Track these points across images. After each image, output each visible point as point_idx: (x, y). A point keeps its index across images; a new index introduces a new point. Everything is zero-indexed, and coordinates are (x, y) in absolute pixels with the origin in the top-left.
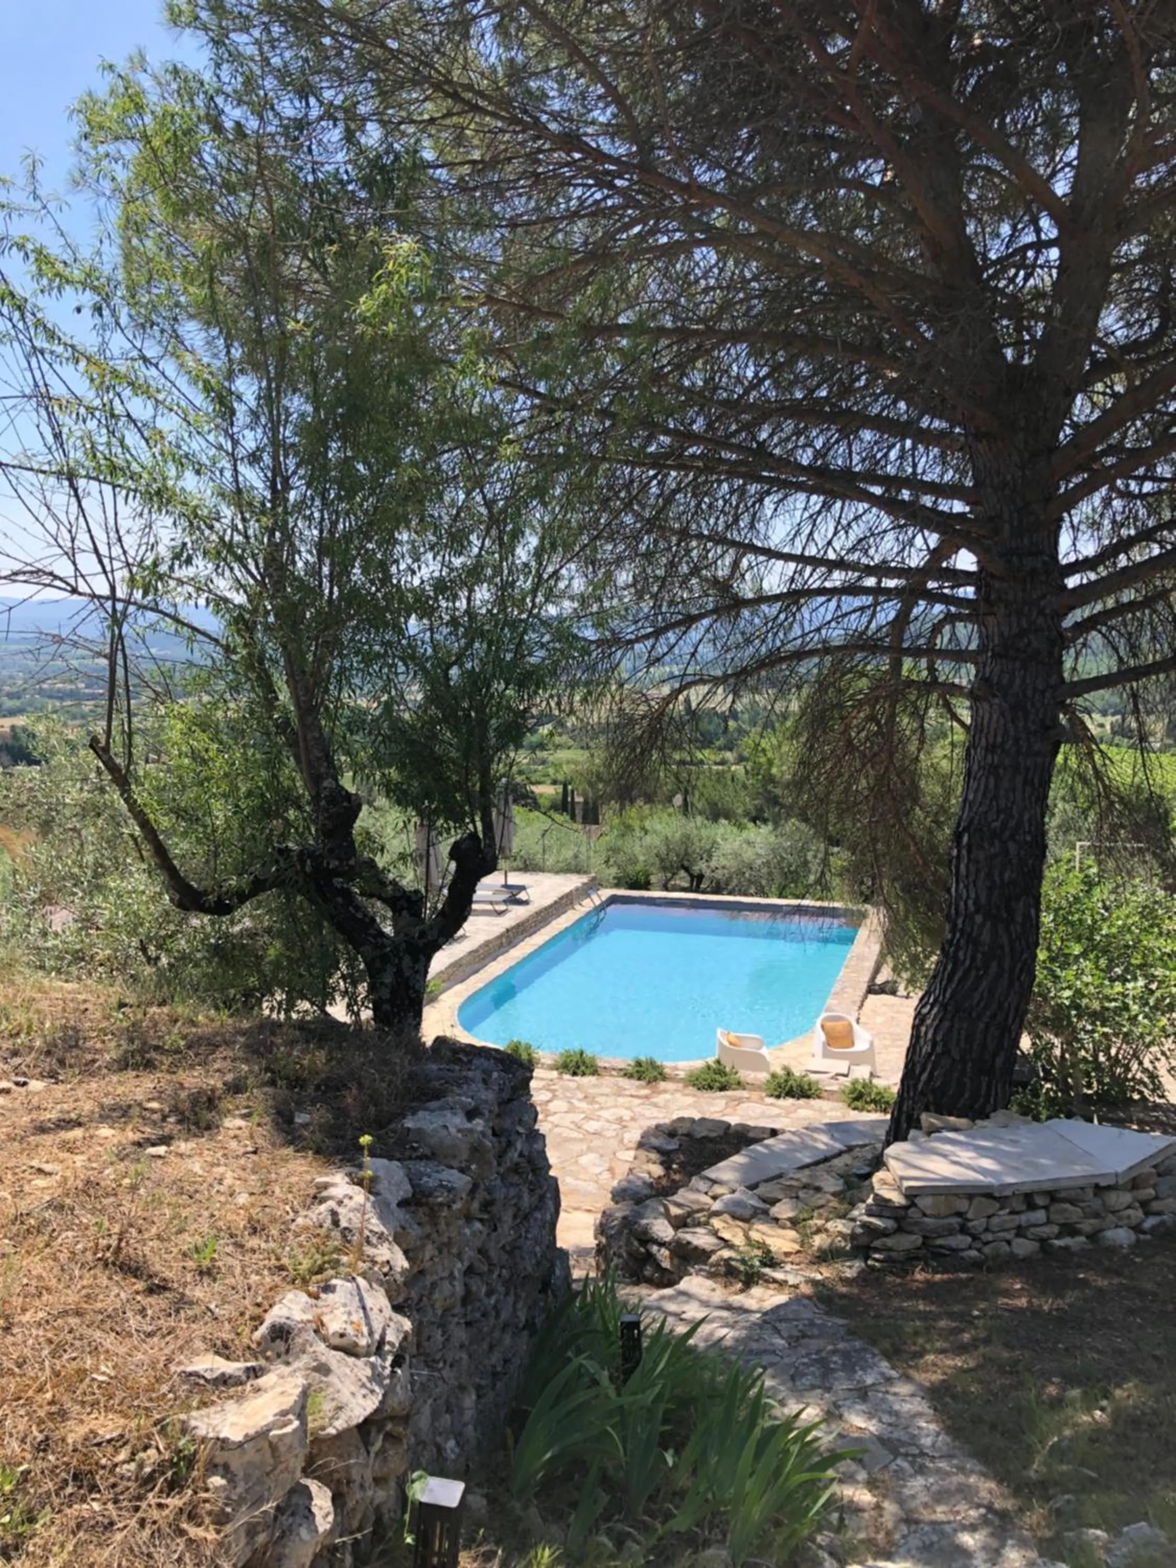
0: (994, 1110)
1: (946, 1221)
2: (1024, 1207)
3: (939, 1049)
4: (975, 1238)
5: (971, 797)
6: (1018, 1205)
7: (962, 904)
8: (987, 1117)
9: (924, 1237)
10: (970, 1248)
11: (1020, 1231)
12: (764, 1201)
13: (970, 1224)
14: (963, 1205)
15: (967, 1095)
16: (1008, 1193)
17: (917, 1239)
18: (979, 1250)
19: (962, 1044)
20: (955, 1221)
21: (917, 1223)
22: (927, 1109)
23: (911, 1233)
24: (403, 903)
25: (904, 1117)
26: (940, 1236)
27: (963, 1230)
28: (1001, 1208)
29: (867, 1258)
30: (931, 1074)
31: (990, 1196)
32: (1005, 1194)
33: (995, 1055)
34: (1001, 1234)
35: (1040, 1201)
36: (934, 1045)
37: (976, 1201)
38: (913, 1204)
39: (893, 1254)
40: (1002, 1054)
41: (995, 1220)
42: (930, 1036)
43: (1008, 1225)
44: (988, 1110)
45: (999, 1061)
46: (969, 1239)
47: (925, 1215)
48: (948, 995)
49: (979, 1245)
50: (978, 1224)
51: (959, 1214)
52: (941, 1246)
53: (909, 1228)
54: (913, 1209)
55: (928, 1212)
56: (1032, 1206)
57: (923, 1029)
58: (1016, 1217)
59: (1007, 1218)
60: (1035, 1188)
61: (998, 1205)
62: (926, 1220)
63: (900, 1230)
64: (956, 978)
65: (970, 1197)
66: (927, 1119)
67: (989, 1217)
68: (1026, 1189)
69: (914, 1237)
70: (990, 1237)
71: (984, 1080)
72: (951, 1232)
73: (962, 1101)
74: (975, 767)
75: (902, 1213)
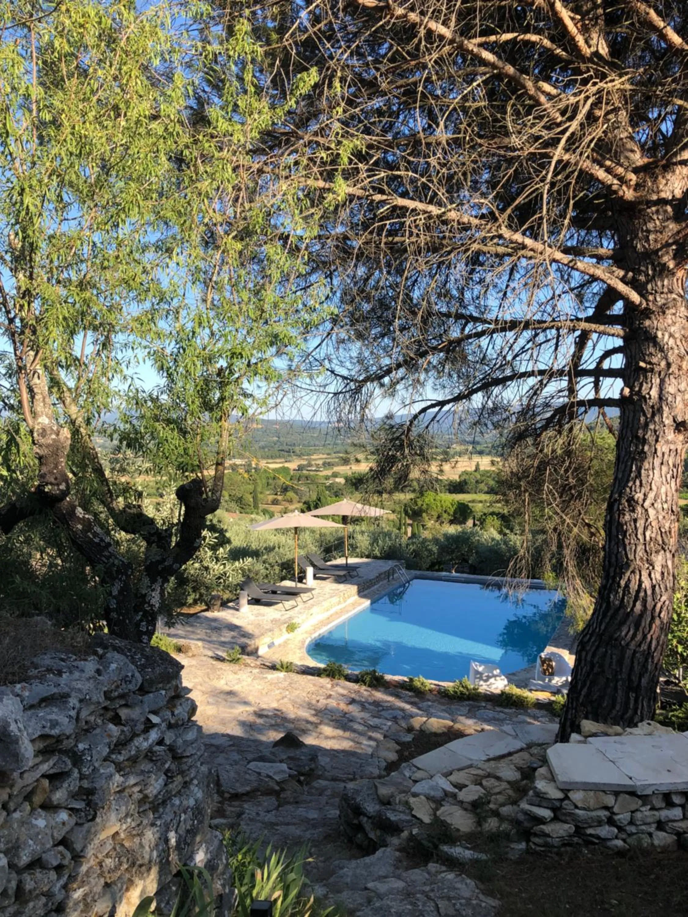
0: (642, 720)
1: (594, 814)
2: (664, 805)
3: (596, 669)
4: (620, 829)
5: (620, 476)
6: (658, 802)
7: (613, 556)
8: (636, 726)
9: (577, 827)
10: (617, 838)
11: (661, 825)
12: (455, 786)
13: (616, 818)
14: (610, 800)
15: (618, 707)
16: (649, 792)
17: (568, 828)
18: (624, 840)
19: (614, 667)
20: (604, 814)
21: (571, 814)
22: (587, 718)
23: (565, 822)
24: (155, 538)
25: (568, 723)
26: (591, 827)
27: (611, 822)
28: (644, 805)
29: (528, 841)
30: (589, 689)
31: (633, 794)
32: (645, 793)
33: (641, 676)
34: (643, 827)
35: (677, 800)
36: (593, 666)
37: (622, 797)
38: (567, 798)
39: (549, 840)
40: (647, 676)
41: (639, 815)
42: (589, 658)
43: (649, 820)
44: (636, 720)
45: (644, 681)
46: (616, 830)
47: (576, 807)
48: (603, 627)
49: (624, 836)
50: (623, 817)
51: (606, 808)
52: (591, 835)
53: (563, 818)
54: (566, 802)
55: (580, 805)
56: (670, 804)
57: (584, 654)
58: (656, 813)
59: (648, 813)
60: (672, 788)
61: (640, 802)
62: (577, 811)
63: (556, 819)
64: (609, 614)
65: (616, 794)
66: (588, 725)
67: (633, 812)
68: (664, 789)
69: (566, 826)
70: (633, 829)
71: (632, 695)
72: (600, 823)
73: (614, 712)
74: (623, 453)
75: (558, 804)
